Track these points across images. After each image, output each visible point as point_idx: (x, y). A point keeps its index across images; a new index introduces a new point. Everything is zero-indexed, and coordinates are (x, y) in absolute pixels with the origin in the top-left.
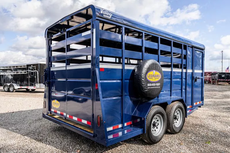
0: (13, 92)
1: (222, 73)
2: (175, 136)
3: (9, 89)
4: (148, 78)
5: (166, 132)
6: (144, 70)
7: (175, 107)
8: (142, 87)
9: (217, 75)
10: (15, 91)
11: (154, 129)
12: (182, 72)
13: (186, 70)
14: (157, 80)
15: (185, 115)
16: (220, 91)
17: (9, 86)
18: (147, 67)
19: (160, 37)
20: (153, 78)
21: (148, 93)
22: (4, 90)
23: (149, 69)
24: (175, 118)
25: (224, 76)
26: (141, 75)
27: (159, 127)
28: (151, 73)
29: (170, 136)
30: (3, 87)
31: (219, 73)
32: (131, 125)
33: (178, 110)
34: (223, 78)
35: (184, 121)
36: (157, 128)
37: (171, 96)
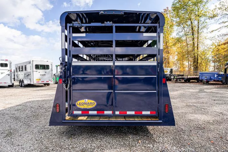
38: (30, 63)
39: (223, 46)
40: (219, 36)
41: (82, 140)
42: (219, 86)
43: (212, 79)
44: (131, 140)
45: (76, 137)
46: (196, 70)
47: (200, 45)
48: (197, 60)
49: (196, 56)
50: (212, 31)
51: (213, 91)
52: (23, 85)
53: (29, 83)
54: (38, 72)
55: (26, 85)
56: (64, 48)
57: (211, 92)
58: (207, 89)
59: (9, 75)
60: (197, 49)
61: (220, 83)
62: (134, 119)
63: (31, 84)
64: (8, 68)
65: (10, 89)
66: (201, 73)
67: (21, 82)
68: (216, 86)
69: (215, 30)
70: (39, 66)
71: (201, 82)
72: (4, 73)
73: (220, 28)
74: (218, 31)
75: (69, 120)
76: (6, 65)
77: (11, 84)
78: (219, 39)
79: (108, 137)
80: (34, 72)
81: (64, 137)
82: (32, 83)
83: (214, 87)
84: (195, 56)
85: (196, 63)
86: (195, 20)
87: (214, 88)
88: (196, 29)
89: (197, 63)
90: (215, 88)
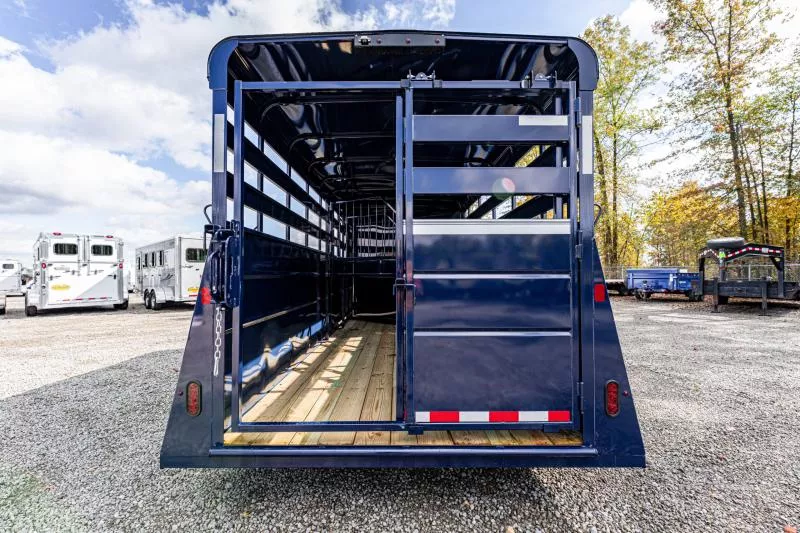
38: (172, 243)
39: (685, 201)
40: (672, 175)
41: (288, 522)
42: (682, 305)
43: (661, 287)
44: (474, 522)
45: (267, 507)
46: (612, 262)
47: (621, 199)
48: (616, 238)
49: (612, 228)
50: (654, 163)
51: (676, 320)
52: (153, 305)
53: (169, 298)
54: (194, 269)
55: (163, 304)
56: (222, 171)
57: (670, 323)
58: (653, 313)
59: (115, 276)
60: (615, 209)
61: (682, 297)
62: (484, 442)
63: (173, 302)
64: (113, 258)
65: (115, 316)
66: (630, 272)
67: (149, 295)
68: (676, 306)
69: (661, 158)
70: (198, 253)
71: (630, 294)
72: (101, 271)
73: (674, 154)
74: (667, 161)
75: (238, 443)
76: (108, 250)
77: (120, 302)
78: (671, 182)
79: (385, 504)
80: (183, 269)
81: (219, 508)
82: (177, 299)
83: (670, 309)
84: (609, 228)
85: (611, 246)
86: (607, 135)
87: (672, 312)
88: (609, 158)
89: (616, 245)
90: (675, 311)
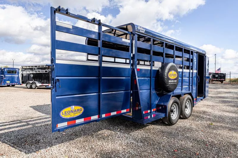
0: (35, 88)
1: (215, 73)
2: (186, 120)
3: (31, 86)
4: (169, 76)
5: (180, 118)
6: (166, 71)
7: (186, 99)
8: (165, 83)
9: (211, 75)
10: (37, 88)
11: (172, 114)
12: (190, 72)
13: (193, 71)
14: (175, 78)
15: (193, 105)
16: (214, 89)
17: (32, 83)
18: (168, 68)
19: (175, 45)
20: (173, 76)
21: (169, 87)
22: (27, 87)
23: (170, 70)
24: (186, 107)
25: (217, 76)
26: (164, 74)
27: (175, 113)
28: (171, 73)
29: (182, 120)
30: (25, 84)
31: (214, 74)
32: (156, 111)
33: (188, 101)
34: (217, 78)
35: (192, 110)
36: (174, 114)
37: (182, 90)
